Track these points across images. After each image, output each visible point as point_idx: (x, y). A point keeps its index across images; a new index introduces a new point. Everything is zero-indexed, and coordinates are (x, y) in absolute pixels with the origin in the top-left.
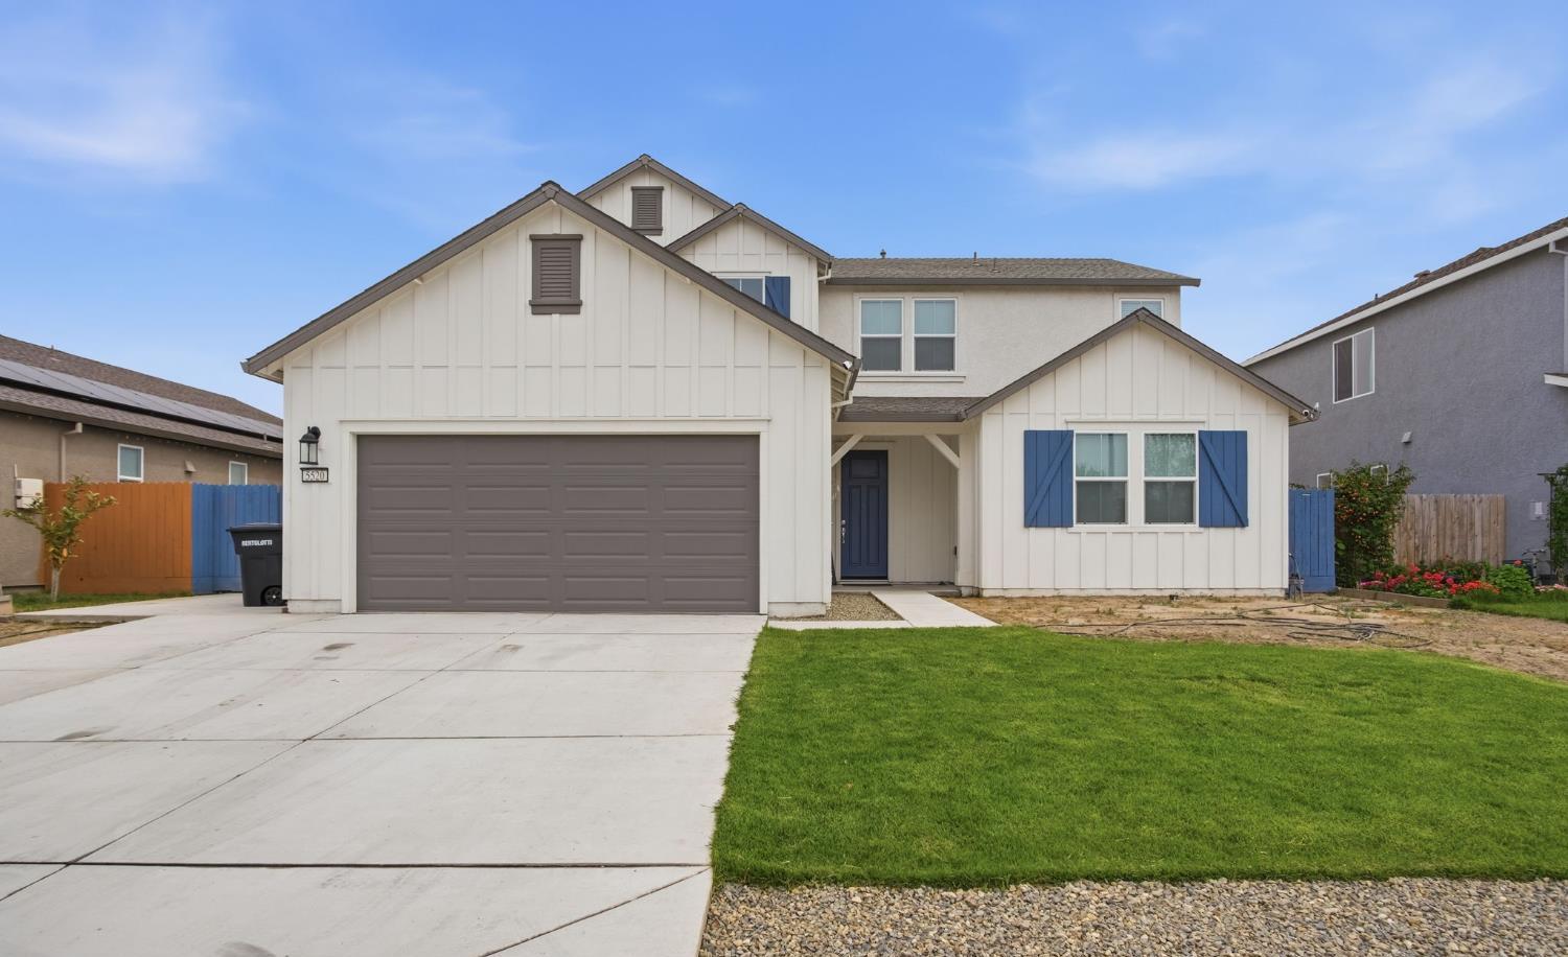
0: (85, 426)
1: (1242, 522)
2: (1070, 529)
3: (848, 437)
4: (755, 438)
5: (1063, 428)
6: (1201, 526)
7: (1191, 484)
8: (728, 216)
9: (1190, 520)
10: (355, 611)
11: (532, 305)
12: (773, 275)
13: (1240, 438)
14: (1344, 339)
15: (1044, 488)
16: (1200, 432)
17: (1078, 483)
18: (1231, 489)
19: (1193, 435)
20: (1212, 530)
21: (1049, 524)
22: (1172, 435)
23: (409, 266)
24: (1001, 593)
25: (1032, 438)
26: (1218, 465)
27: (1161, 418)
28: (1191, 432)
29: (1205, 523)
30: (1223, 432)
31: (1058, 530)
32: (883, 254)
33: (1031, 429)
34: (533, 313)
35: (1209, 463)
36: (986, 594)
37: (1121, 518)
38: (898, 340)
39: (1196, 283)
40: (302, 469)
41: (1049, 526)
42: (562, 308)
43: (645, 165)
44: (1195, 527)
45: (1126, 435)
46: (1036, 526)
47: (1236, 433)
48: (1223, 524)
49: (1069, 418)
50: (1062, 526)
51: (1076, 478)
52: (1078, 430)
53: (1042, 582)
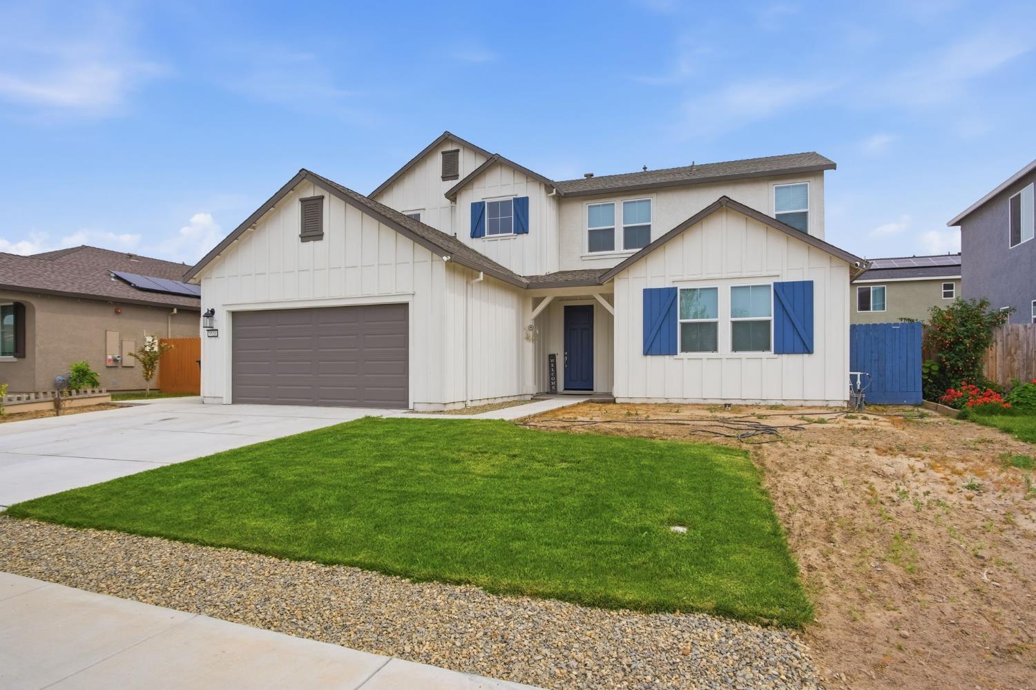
0: (178, 310)
1: (808, 349)
2: (675, 357)
3: (543, 299)
4: (406, 305)
5: (671, 286)
6: (775, 353)
7: (769, 322)
8: (493, 162)
9: (768, 349)
10: (231, 403)
11: (301, 237)
12: (518, 196)
13: (807, 287)
14: (1015, 195)
15: (656, 328)
16: (775, 283)
17: (683, 324)
18: (799, 326)
19: (770, 286)
20: (785, 356)
21: (660, 353)
22: (752, 286)
23: (245, 221)
24: (628, 401)
25: (649, 294)
26: (789, 308)
27: (744, 275)
28: (769, 284)
29: (779, 351)
30: (793, 282)
31: (667, 357)
32: (645, 168)
33: (648, 287)
34: (302, 242)
35: (781, 306)
36: (617, 401)
37: (715, 348)
38: (613, 230)
39: (833, 166)
40: (208, 330)
41: (660, 355)
42: (314, 238)
43: (447, 138)
44: (771, 354)
45: (717, 288)
46: (651, 355)
47: (804, 283)
48: (793, 351)
49: (675, 279)
50: (669, 355)
51: (679, 321)
52: (680, 286)
53: (656, 392)
